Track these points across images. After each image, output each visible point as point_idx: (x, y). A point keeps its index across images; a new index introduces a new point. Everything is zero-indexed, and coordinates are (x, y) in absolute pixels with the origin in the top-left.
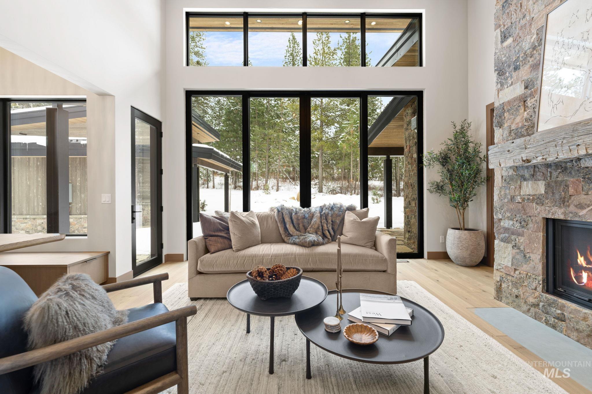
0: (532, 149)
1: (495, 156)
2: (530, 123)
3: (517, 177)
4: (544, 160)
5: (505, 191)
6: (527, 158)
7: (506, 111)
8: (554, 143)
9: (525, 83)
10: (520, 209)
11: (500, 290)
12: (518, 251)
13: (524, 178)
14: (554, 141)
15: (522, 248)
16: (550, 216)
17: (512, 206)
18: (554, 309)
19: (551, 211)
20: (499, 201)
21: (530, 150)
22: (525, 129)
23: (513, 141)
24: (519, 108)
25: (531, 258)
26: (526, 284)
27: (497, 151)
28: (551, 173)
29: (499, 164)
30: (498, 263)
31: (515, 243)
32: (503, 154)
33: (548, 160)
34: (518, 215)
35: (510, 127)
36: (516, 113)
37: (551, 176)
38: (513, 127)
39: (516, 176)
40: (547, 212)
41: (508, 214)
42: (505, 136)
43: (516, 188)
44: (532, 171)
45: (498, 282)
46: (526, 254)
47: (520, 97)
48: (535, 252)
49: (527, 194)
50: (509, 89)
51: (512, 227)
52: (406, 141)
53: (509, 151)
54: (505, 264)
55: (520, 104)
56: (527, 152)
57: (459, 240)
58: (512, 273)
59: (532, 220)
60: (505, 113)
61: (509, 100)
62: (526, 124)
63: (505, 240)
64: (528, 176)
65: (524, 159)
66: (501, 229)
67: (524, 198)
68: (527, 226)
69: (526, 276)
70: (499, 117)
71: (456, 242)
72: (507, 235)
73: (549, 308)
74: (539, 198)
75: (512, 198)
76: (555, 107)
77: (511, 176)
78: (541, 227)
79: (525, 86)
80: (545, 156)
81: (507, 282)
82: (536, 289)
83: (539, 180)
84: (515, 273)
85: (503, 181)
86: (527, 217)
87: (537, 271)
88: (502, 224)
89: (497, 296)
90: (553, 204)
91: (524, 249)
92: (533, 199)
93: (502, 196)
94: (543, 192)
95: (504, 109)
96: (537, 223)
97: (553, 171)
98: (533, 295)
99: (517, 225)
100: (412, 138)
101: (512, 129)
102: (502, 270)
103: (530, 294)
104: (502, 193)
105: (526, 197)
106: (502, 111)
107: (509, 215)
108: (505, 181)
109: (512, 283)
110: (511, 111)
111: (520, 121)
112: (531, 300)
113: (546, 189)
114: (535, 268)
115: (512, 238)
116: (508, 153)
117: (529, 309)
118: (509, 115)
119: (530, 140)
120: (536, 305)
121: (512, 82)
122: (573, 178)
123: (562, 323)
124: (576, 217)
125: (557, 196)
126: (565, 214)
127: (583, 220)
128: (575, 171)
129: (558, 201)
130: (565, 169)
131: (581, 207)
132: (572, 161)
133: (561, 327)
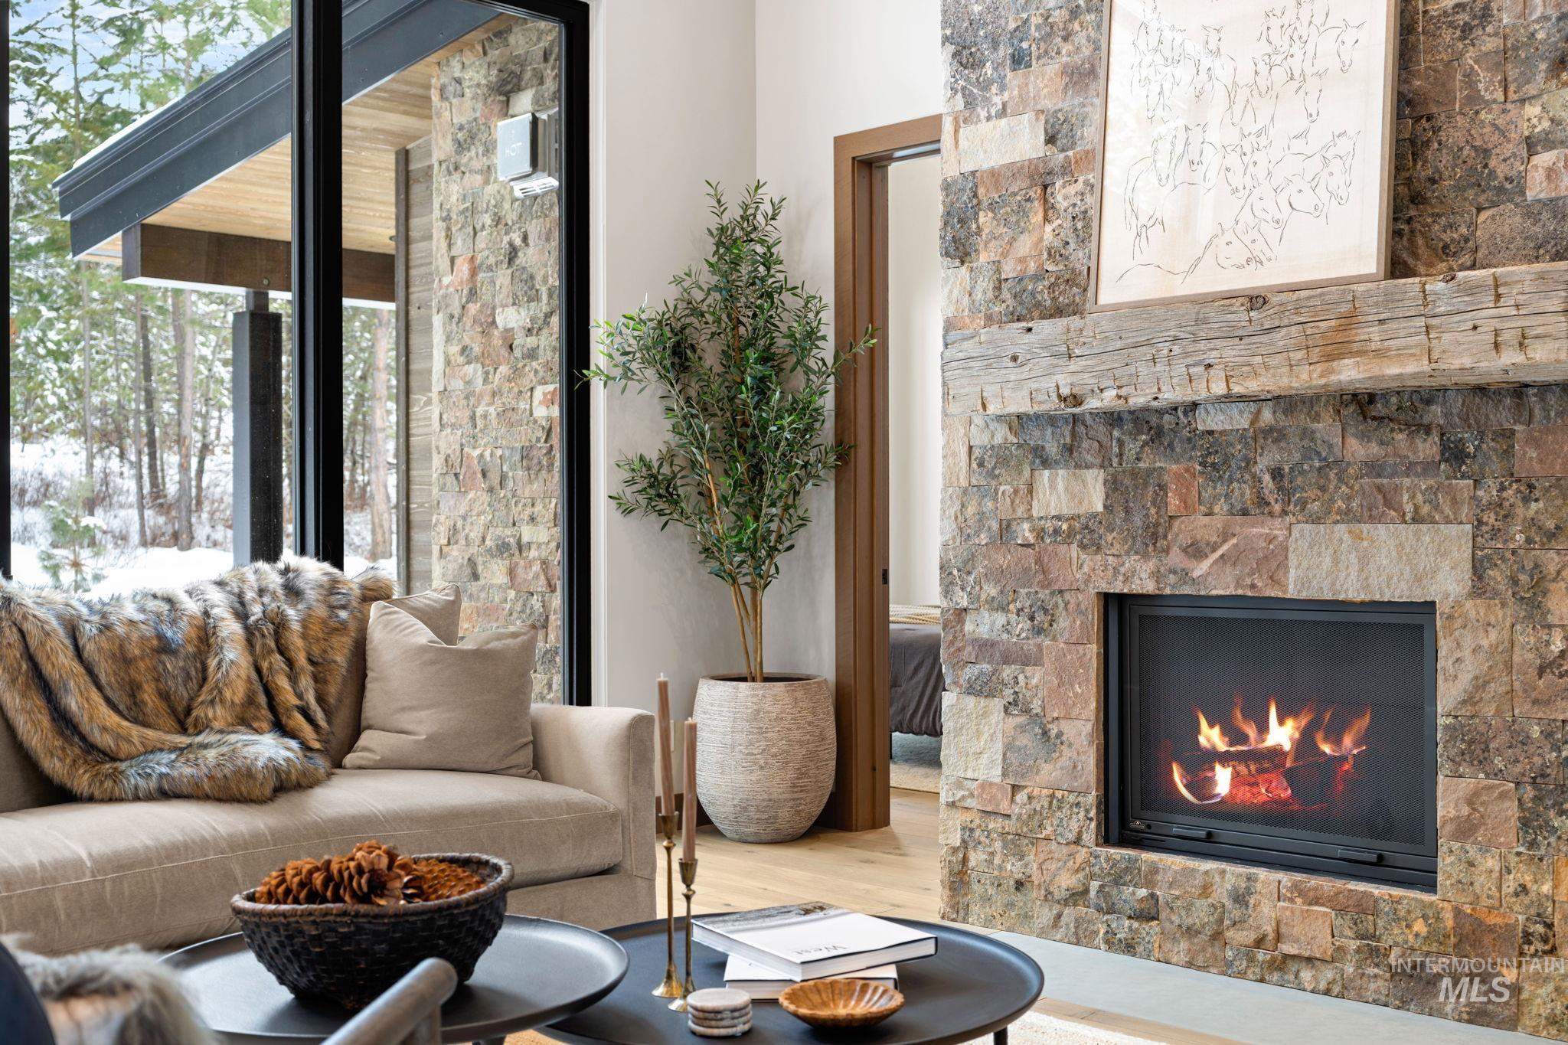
0: (1089, 362)
1: (966, 373)
2: (1061, 267)
3: (1020, 452)
4: (1122, 402)
5: (980, 504)
6: (1076, 391)
7: (985, 204)
8: (1148, 351)
9: (1046, 122)
10: (1030, 569)
11: (961, 880)
12: (1022, 719)
13: (1041, 457)
14: (1149, 343)
15: (1036, 707)
16: (1118, 587)
17: (1003, 559)
18: (1131, 889)
19: (1122, 570)
20: (958, 541)
21: (1084, 363)
22: (1046, 283)
23: (1030, 325)
24: (1028, 205)
25: (1064, 738)
26: (1048, 830)
27: (975, 355)
28: (1121, 443)
29: (980, 401)
30: (953, 780)
31: (1016, 693)
32: (995, 365)
33: (1131, 401)
34: (1023, 591)
35: (997, 266)
36: (1018, 221)
37: (1121, 455)
38: (1009, 270)
39: (1016, 450)
40: (1110, 573)
41: (991, 590)
42: (978, 296)
43: (1016, 492)
44: (1067, 433)
45: (955, 850)
46: (1049, 726)
47: (1032, 167)
48: (1075, 712)
49: (1053, 513)
50: (995, 128)
51: (1005, 636)
52: (448, 229)
53: (1015, 359)
54: (982, 778)
55: (1031, 193)
56: (1072, 368)
57: (755, 725)
58: (1004, 806)
59: (1066, 604)
60: (981, 214)
61: (993, 168)
62: (1051, 267)
63: (981, 689)
64: (1055, 450)
65: (1065, 391)
66: (964, 647)
67: (1043, 530)
68: (1051, 625)
69: (1051, 803)
70: (959, 222)
71: (742, 738)
72: (986, 667)
73: (1115, 892)
74: (1087, 527)
75: (1006, 529)
76: (1144, 235)
77: (1000, 447)
78: (1093, 626)
79: (1046, 130)
80: (1124, 389)
81: (987, 841)
82: (1078, 841)
83: (1088, 467)
84: (1012, 801)
85: (974, 465)
86: (1052, 594)
87: (1081, 777)
88: (969, 627)
89: (952, 907)
90: (1126, 547)
91: (1044, 708)
92: (1071, 530)
93: (970, 522)
94: (1100, 508)
95: (975, 195)
96: (1081, 613)
97: (1126, 439)
98: (1071, 863)
99: (1020, 626)
100: (487, 220)
101: (1004, 276)
102: (969, 803)
103: (1060, 864)
104: (971, 510)
105: (1049, 525)
106: (971, 201)
107: (994, 592)
108: (981, 465)
109: (1003, 841)
110: (1001, 208)
111: (1033, 253)
112: (1067, 881)
113: (1107, 496)
114: (1075, 767)
115: (1004, 675)
116: (1011, 364)
117: (1059, 916)
118: (995, 222)
119: (1081, 330)
120: (1077, 896)
121: (1004, 105)
122: (1177, 462)
123: (1151, 927)
124: (1185, 583)
125: (1138, 520)
126: (1157, 575)
127: (1202, 593)
128: (1181, 441)
129: (1141, 535)
130: (1157, 435)
131: (1196, 551)
132: (1176, 409)
133: (1147, 939)
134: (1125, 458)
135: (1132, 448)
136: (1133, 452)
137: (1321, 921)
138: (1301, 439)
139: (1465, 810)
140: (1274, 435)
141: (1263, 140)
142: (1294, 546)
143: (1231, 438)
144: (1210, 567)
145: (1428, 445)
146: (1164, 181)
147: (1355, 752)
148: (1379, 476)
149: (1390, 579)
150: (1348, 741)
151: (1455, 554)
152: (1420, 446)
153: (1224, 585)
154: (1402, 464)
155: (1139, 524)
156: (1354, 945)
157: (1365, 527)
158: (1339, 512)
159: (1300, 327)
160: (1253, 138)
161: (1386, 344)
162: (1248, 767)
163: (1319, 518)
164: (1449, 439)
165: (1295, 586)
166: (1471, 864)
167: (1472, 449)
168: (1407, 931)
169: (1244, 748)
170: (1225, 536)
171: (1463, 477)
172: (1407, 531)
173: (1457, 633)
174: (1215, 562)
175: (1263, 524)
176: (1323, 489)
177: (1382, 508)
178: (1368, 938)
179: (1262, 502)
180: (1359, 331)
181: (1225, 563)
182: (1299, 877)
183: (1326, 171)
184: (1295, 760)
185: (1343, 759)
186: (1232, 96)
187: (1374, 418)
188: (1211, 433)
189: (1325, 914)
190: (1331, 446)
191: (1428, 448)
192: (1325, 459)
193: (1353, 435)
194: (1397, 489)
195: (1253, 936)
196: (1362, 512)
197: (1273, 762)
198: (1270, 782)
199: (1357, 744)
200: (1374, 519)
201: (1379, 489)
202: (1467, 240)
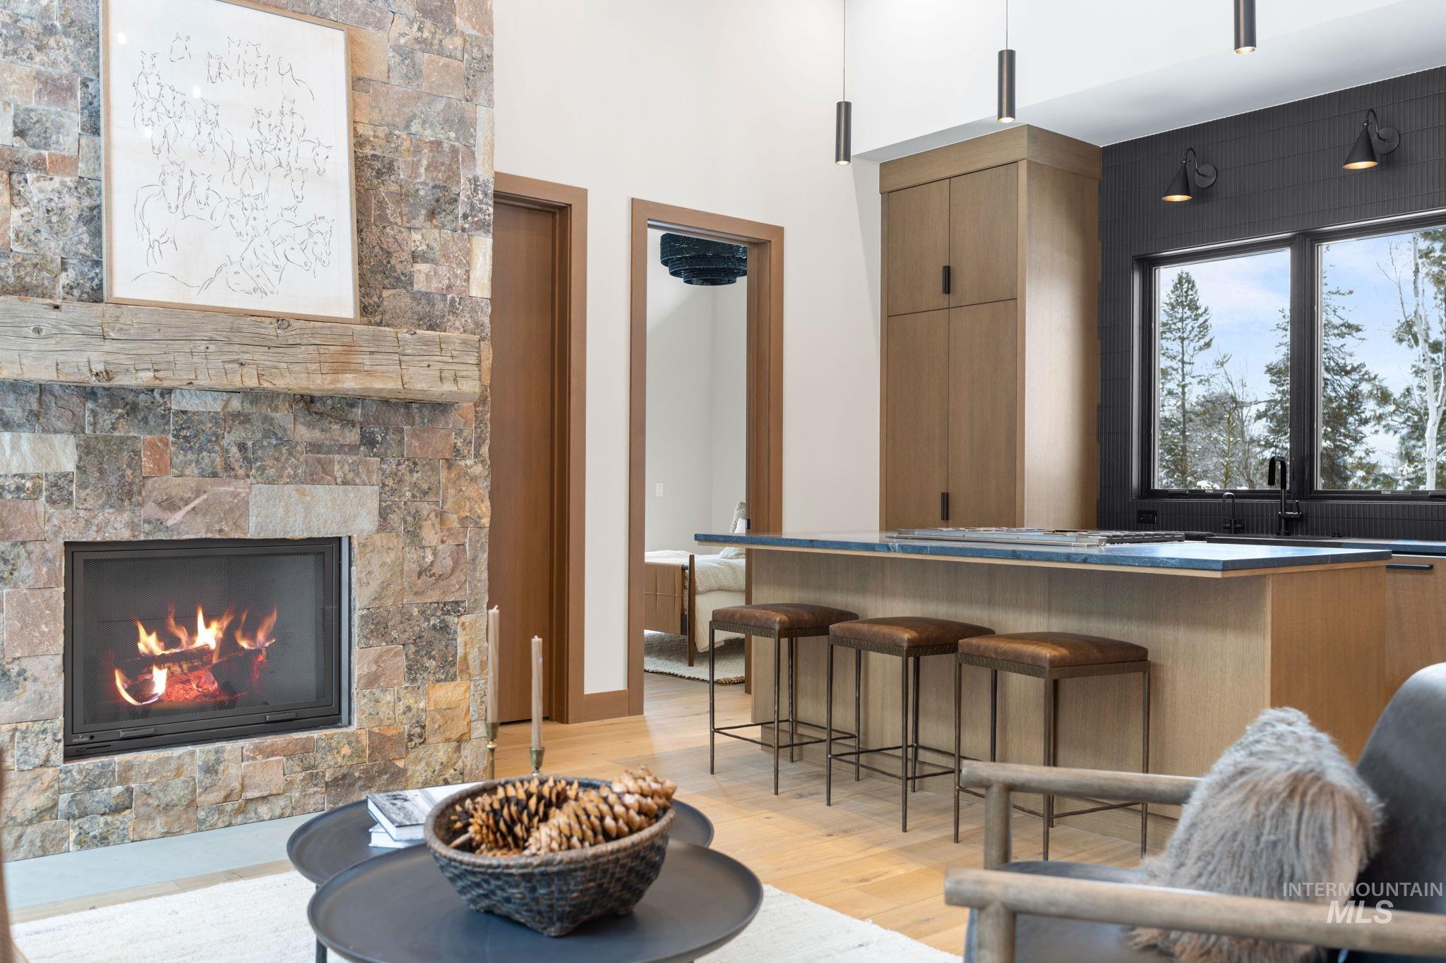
0: (125, 346)
6: (109, 368)
8: (185, 345)
9: (16, 115)
14: (186, 339)
16: (90, 536)
18: (105, 790)
19: (95, 521)
21: (120, 346)
23: (57, 303)
25: (27, 674)
26: (9, 762)
28: (95, 414)
37: (94, 424)
40: (82, 524)
44: (34, 401)
46: (8, 666)
48: (41, 649)
49: (15, 472)
53: (38, 330)
56: (107, 348)
59: (30, 554)
65: (97, 367)
68: (12, 574)
69: (13, 736)
73: (88, 797)
74: (55, 484)
76: (157, 248)
78: (59, 571)
79: (15, 123)
80: (161, 372)
82: (45, 763)
83: (57, 432)
87: (47, 705)
90: (100, 502)
92: (37, 489)
94: (71, 468)
96: (47, 560)
97: (100, 410)
98: (38, 784)
103: (23, 789)
105: (10, 483)
112: (34, 802)
113: (80, 458)
114: (41, 698)
116: (33, 335)
117: (20, 836)
119: (117, 317)
120: (44, 813)
122: (150, 433)
123: (124, 816)
124: (159, 530)
125: (113, 480)
126: (132, 525)
127: (175, 538)
128: (155, 415)
129: (116, 493)
130: (133, 409)
131: (170, 505)
132: (152, 391)
133: (121, 827)
134: (98, 426)
135: (106, 420)
136: (109, 422)
137: (275, 767)
138: (263, 424)
139: (374, 668)
140: (242, 418)
141: (260, 202)
142: (254, 500)
143: (203, 418)
144: (184, 517)
145: (353, 434)
146: (173, 210)
147: (267, 645)
148: (318, 452)
149: (326, 522)
150: (261, 636)
151: (370, 505)
152: (348, 434)
153: (197, 530)
154: (337, 446)
155: (115, 482)
156: (300, 776)
157: (307, 487)
158: (289, 476)
159: (315, 347)
160: (251, 199)
161: (375, 368)
162: (181, 667)
163: (274, 480)
164: (365, 431)
165: (256, 529)
166: (377, 701)
167: (379, 438)
168: (337, 756)
169: (177, 650)
170: (198, 493)
171: (374, 456)
172: (339, 490)
173: (368, 556)
174: (188, 513)
175: (229, 484)
176: (277, 459)
177: (321, 475)
178: (310, 769)
179: (228, 467)
180: (357, 356)
181: (196, 514)
182: (256, 740)
183: (311, 240)
184: (220, 656)
185: (258, 651)
186: (232, 162)
187: (316, 413)
188: (184, 412)
189: (279, 761)
190: (285, 430)
191: (353, 436)
192: (281, 439)
193: (301, 423)
194: (331, 462)
195: (223, 793)
196: (305, 477)
197: (202, 660)
198: (200, 678)
199: (268, 638)
200: (313, 482)
201: (319, 461)
202: (378, 306)
